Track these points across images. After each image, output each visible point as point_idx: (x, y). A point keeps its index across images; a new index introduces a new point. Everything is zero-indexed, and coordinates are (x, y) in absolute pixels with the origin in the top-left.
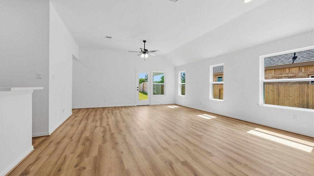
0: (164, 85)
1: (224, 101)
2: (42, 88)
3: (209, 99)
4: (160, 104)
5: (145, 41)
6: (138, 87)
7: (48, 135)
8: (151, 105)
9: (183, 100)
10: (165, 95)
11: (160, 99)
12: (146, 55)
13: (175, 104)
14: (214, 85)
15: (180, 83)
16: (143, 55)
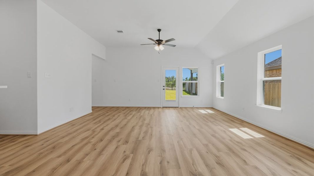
0: (198, 84)
1: (282, 110)
2: (6, 87)
3: (256, 104)
4: (192, 107)
5: (159, 30)
6: (164, 86)
7: (37, 134)
8: (179, 107)
9: (222, 104)
10: (199, 96)
11: (191, 100)
12: (161, 47)
13: (212, 108)
14: (265, 82)
15: (218, 80)
16: (157, 48)
